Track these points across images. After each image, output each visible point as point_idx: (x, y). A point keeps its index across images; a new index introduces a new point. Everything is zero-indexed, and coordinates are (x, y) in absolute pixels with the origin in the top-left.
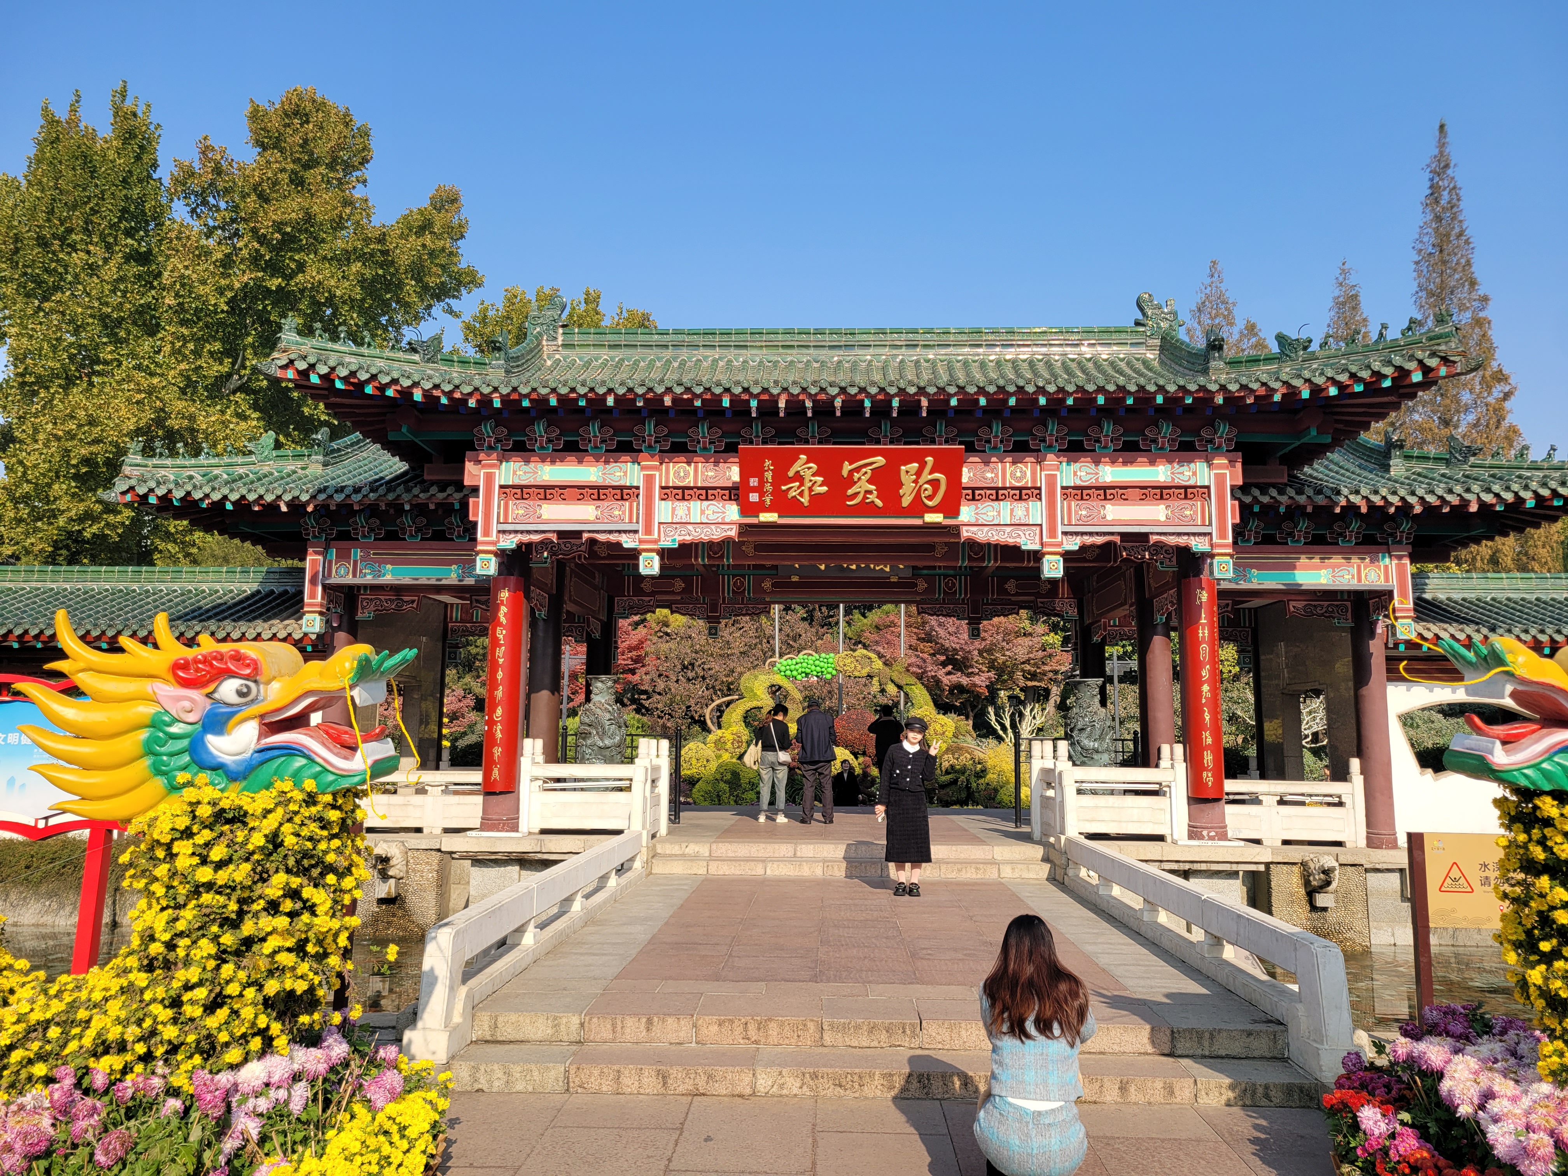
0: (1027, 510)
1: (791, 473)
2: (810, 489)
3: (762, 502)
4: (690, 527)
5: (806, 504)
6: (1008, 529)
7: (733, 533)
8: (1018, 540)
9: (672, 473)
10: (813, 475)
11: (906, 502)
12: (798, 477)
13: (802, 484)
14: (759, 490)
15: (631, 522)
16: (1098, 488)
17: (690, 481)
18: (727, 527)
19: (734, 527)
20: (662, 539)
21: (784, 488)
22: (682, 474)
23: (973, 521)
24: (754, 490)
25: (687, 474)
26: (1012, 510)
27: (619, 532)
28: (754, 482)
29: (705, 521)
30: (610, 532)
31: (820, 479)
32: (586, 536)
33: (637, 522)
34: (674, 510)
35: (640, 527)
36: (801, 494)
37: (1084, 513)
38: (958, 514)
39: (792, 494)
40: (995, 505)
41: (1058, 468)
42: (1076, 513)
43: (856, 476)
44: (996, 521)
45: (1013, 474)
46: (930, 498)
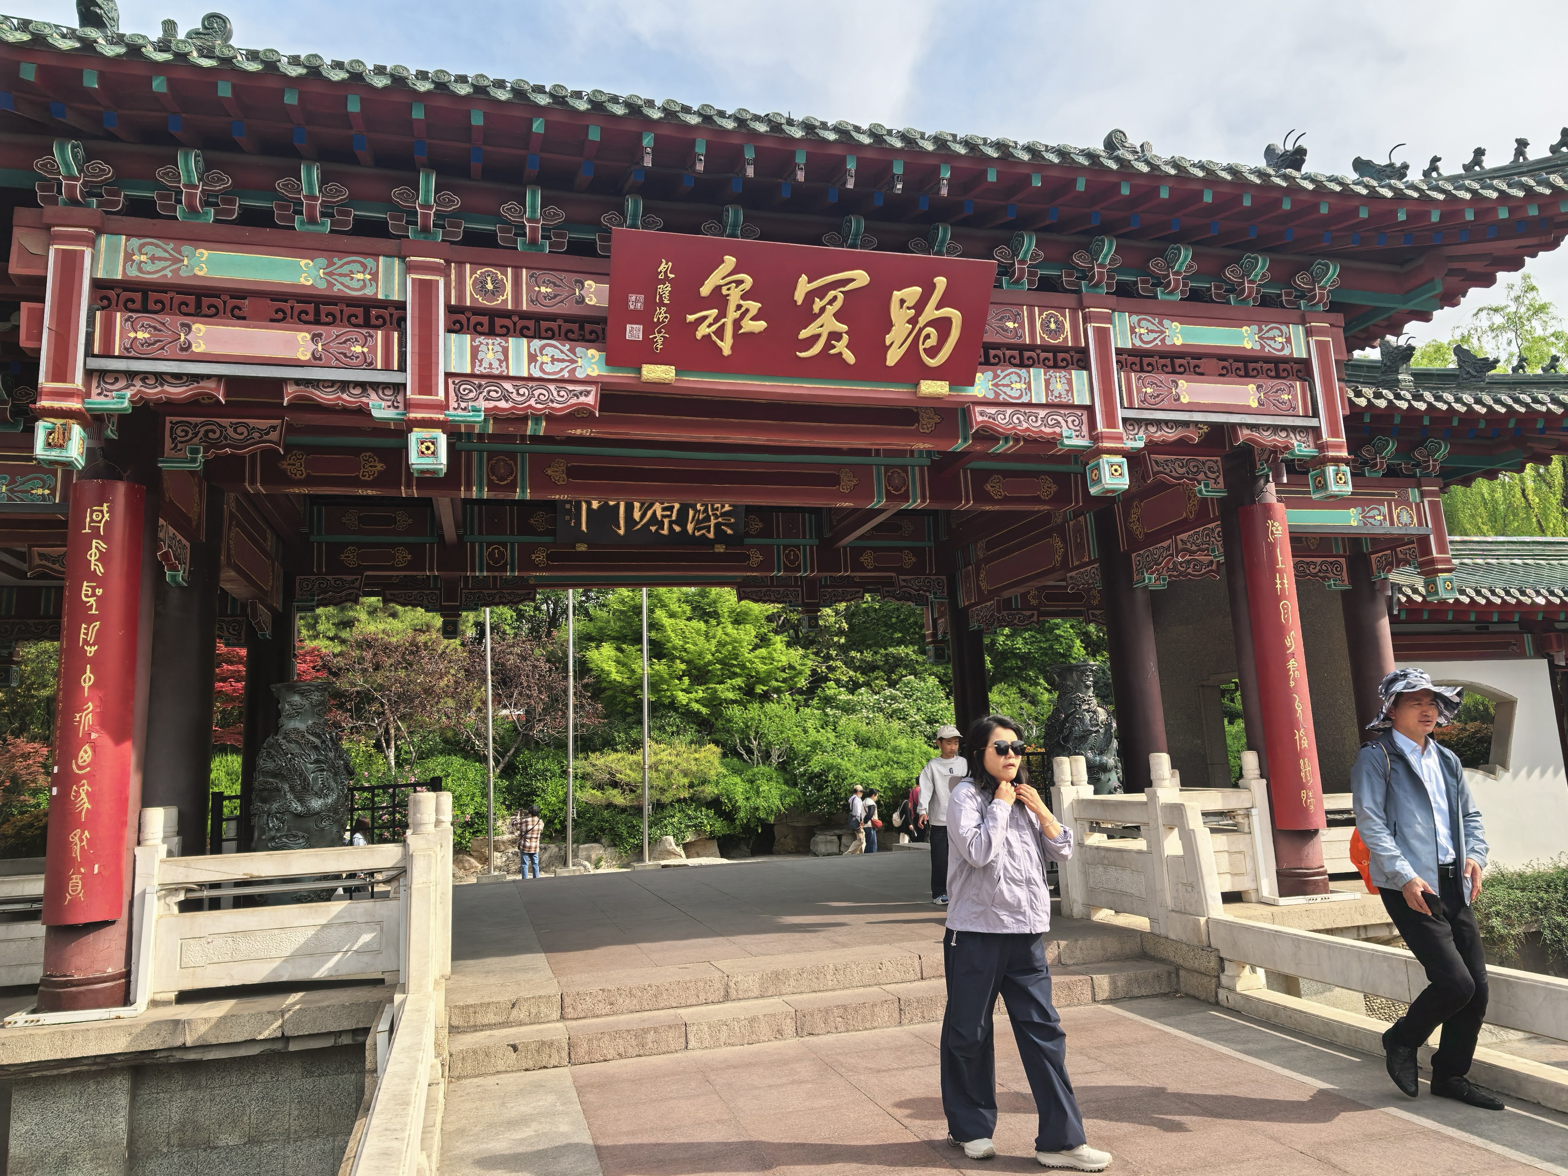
0: (1070, 382)
1: (705, 290)
2: (737, 324)
3: (648, 341)
4: (508, 386)
5: (727, 352)
6: (1042, 413)
7: (590, 400)
8: (1057, 430)
9: (469, 282)
10: (744, 297)
11: (893, 358)
12: (718, 299)
13: (722, 314)
14: (645, 318)
15: (387, 368)
16: (1163, 355)
17: (506, 299)
18: (579, 388)
19: (593, 389)
20: (453, 404)
21: (691, 318)
22: (490, 286)
23: (991, 396)
24: (635, 317)
25: (499, 287)
26: (1047, 383)
27: (364, 386)
28: (636, 302)
29: (537, 373)
30: (344, 385)
31: (754, 306)
32: (291, 391)
33: (402, 369)
34: (475, 351)
35: (409, 378)
36: (720, 333)
37: (1149, 390)
38: (972, 383)
39: (703, 331)
40: (1023, 372)
41: (1109, 320)
42: (1139, 391)
43: (818, 304)
44: (1025, 399)
45: (1045, 326)
46: (932, 352)
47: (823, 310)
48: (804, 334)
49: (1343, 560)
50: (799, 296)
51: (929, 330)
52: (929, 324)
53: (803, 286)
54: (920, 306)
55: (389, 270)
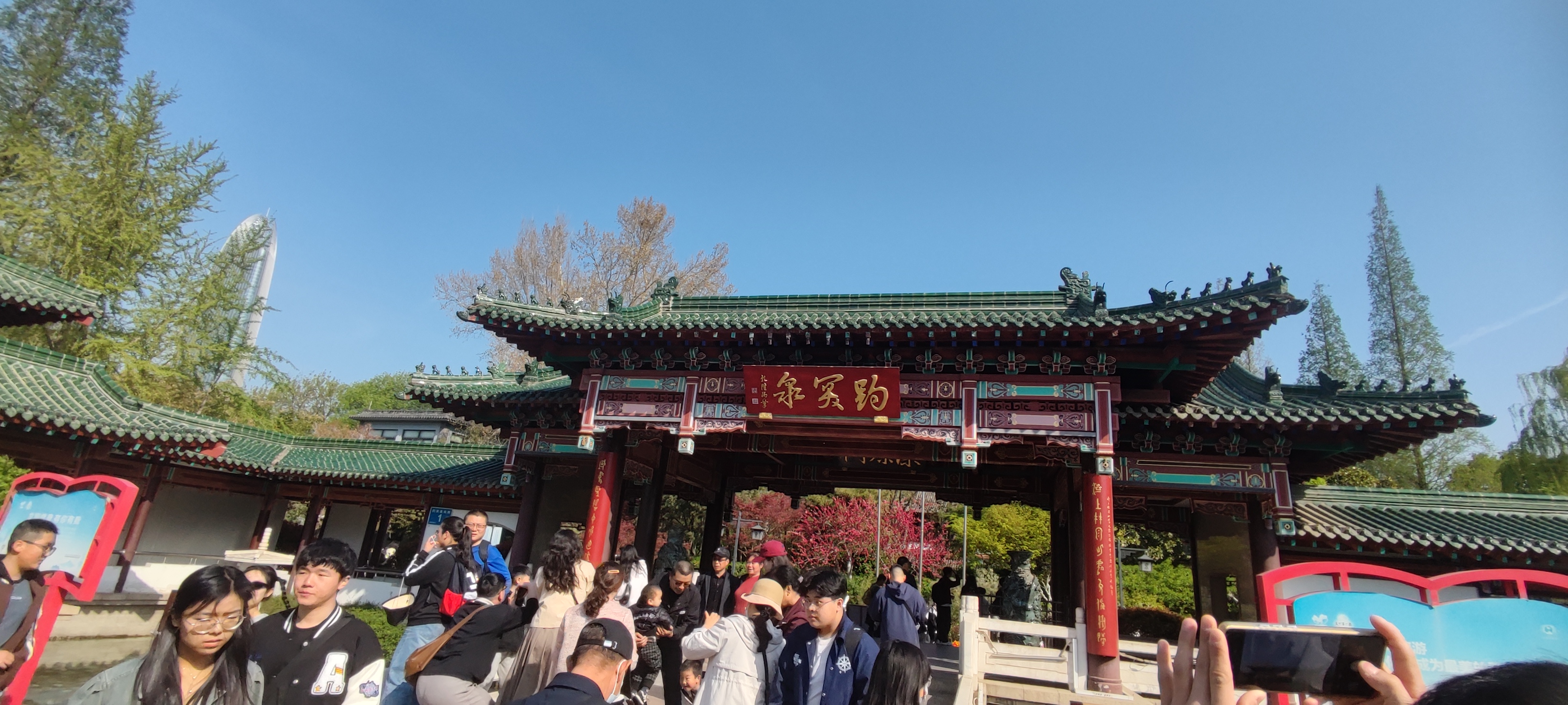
0: (951, 416)
1: (779, 385)
2: (793, 397)
3: (760, 405)
4: (715, 421)
5: (791, 407)
6: (937, 430)
7: (743, 427)
8: (943, 438)
9: (706, 384)
10: (795, 386)
11: (860, 407)
12: (784, 388)
13: (787, 393)
14: (758, 396)
15: (676, 417)
16: (1006, 401)
17: (717, 390)
18: (739, 423)
19: (743, 423)
20: (696, 429)
21: (775, 395)
22: (712, 385)
23: (910, 422)
24: (755, 396)
25: (716, 385)
26: (940, 416)
27: (669, 424)
28: (754, 391)
29: (724, 417)
30: (663, 423)
31: (799, 389)
32: (648, 426)
33: (681, 417)
34: (704, 409)
35: (682, 420)
36: (787, 400)
37: (994, 419)
38: (899, 417)
39: (781, 399)
40: (927, 411)
41: (975, 385)
42: (989, 419)
43: (824, 388)
44: (927, 424)
45: (942, 390)
46: (877, 405)
47: (826, 390)
48: (820, 399)
49: (1245, 504)
50: (816, 386)
51: (874, 396)
52: (873, 393)
53: (817, 381)
54: (868, 386)
55: (681, 381)
